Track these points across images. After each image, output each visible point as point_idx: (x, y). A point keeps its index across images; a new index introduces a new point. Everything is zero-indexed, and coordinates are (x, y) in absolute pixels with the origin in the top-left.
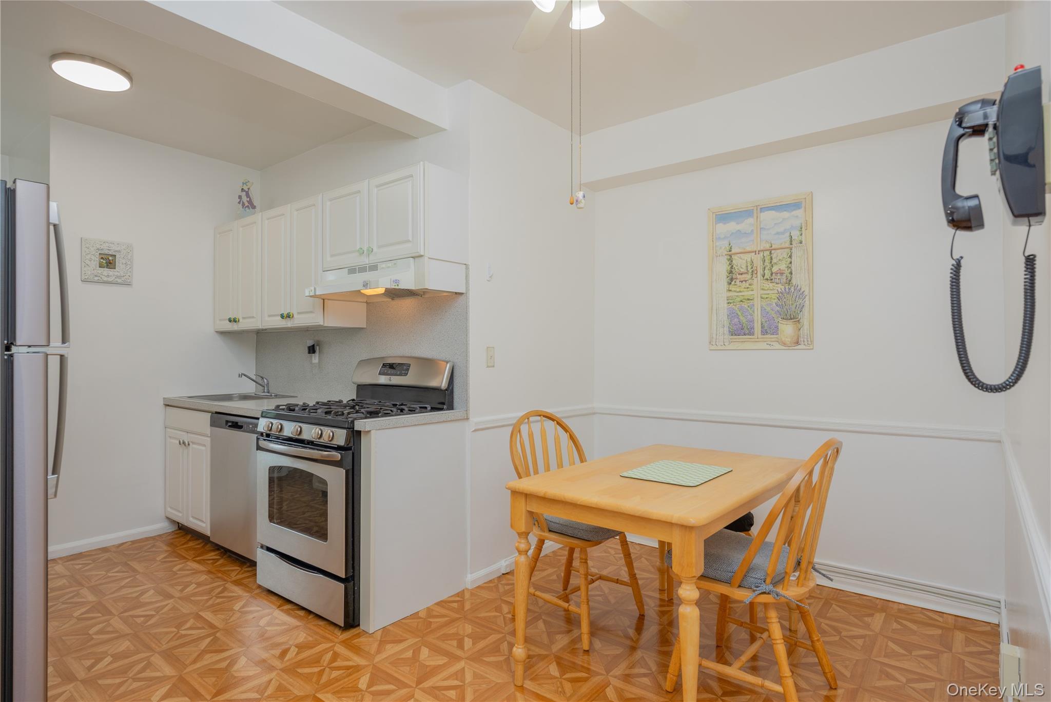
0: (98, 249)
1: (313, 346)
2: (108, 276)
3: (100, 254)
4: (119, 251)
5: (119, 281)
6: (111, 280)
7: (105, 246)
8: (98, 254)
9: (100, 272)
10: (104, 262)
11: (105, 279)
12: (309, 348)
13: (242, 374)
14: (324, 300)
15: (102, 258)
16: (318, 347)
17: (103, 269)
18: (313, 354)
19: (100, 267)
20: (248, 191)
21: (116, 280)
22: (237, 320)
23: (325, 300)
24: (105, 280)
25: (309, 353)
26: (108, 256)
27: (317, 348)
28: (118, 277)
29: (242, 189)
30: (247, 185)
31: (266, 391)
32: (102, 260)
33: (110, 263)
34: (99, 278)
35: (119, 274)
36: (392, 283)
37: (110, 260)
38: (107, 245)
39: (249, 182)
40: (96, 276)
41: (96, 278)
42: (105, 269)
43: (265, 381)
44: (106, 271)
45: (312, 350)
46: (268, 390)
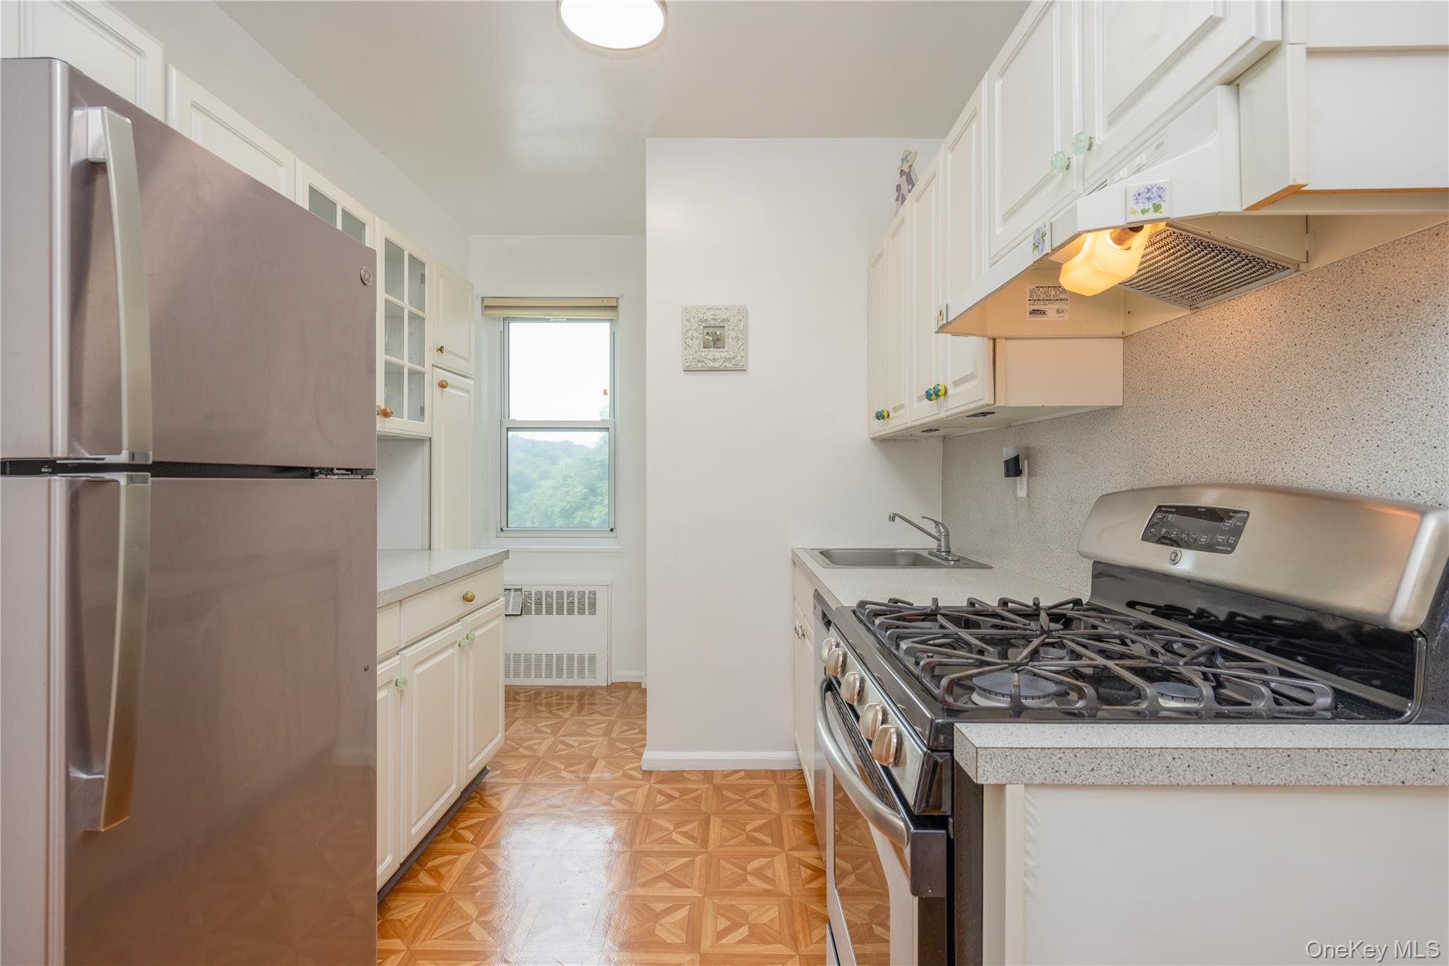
0: (701, 321)
1: (1016, 459)
2: (714, 359)
3: (704, 327)
4: (727, 320)
5: (729, 365)
6: (718, 366)
7: (709, 315)
8: (701, 327)
9: (703, 354)
10: (711, 338)
11: (711, 364)
12: (1007, 462)
13: (895, 515)
14: (994, 339)
15: (708, 334)
16: (1026, 462)
17: (710, 350)
18: (1018, 478)
19: (704, 348)
20: (909, 172)
21: (724, 364)
22: (885, 414)
23: (997, 341)
24: (710, 366)
25: (1007, 475)
26: (715, 329)
27: (1025, 465)
28: (728, 360)
29: (902, 171)
30: (907, 162)
31: (943, 549)
32: (707, 337)
33: (718, 340)
34: (704, 364)
35: (727, 354)
36: (1131, 201)
37: (717, 336)
38: (712, 312)
39: (910, 153)
40: (699, 361)
41: (700, 365)
42: (712, 349)
43: (942, 530)
44: (713, 353)
45: (1014, 468)
46: (949, 547)
